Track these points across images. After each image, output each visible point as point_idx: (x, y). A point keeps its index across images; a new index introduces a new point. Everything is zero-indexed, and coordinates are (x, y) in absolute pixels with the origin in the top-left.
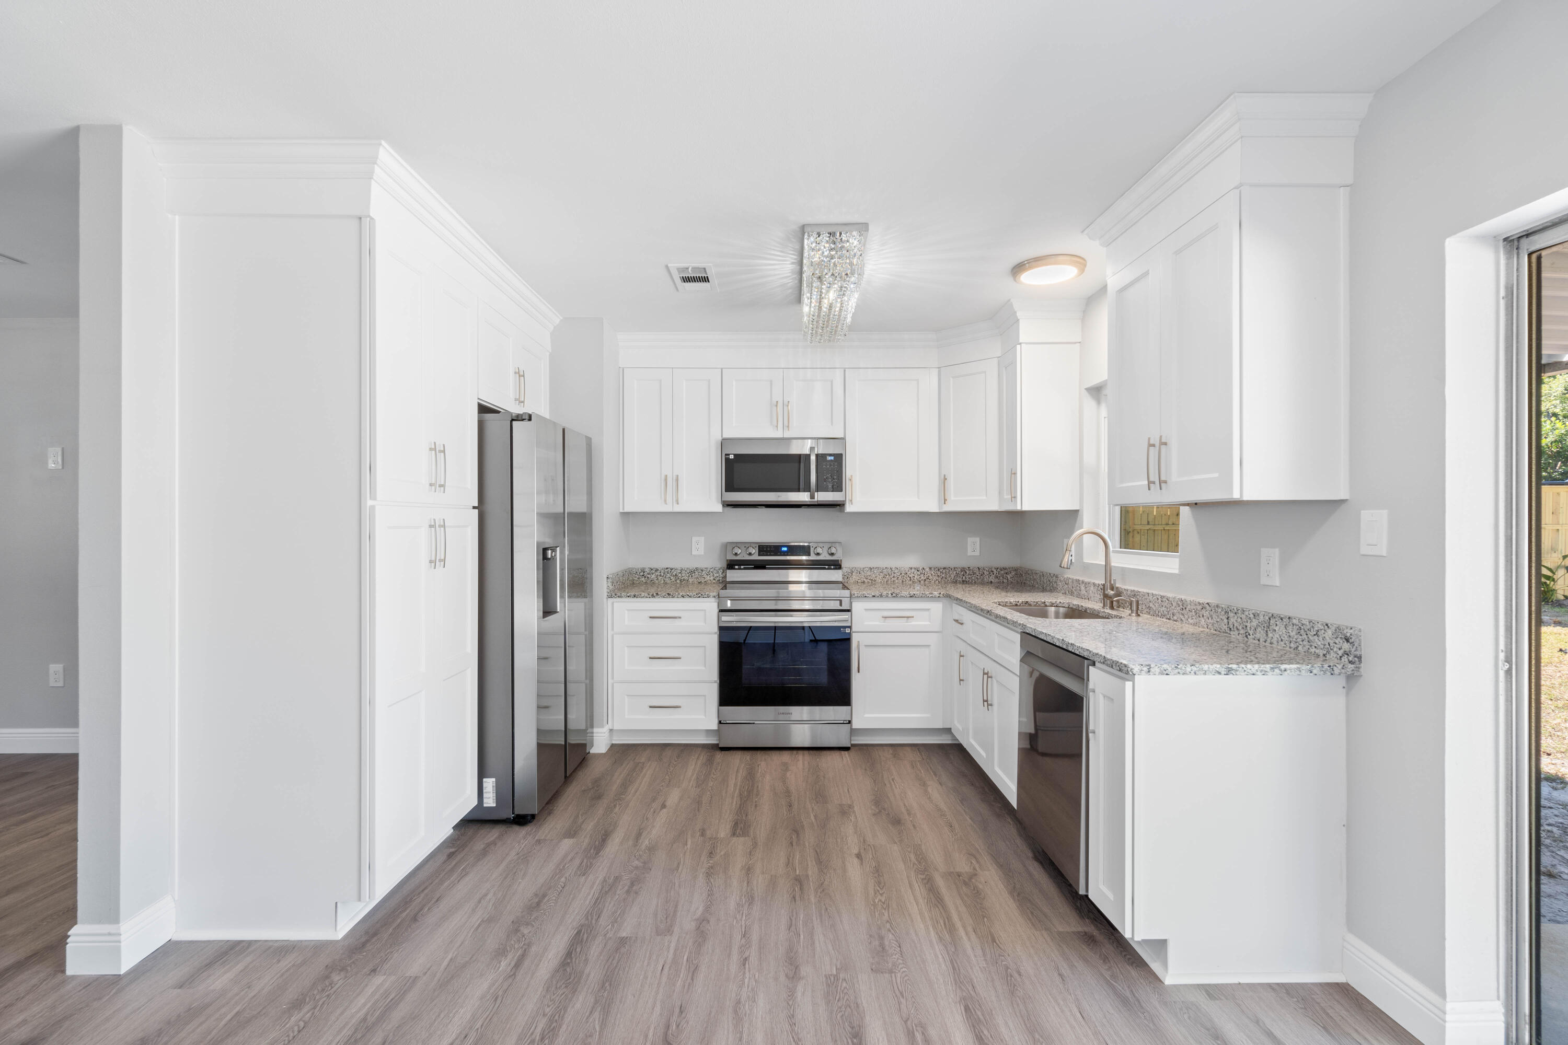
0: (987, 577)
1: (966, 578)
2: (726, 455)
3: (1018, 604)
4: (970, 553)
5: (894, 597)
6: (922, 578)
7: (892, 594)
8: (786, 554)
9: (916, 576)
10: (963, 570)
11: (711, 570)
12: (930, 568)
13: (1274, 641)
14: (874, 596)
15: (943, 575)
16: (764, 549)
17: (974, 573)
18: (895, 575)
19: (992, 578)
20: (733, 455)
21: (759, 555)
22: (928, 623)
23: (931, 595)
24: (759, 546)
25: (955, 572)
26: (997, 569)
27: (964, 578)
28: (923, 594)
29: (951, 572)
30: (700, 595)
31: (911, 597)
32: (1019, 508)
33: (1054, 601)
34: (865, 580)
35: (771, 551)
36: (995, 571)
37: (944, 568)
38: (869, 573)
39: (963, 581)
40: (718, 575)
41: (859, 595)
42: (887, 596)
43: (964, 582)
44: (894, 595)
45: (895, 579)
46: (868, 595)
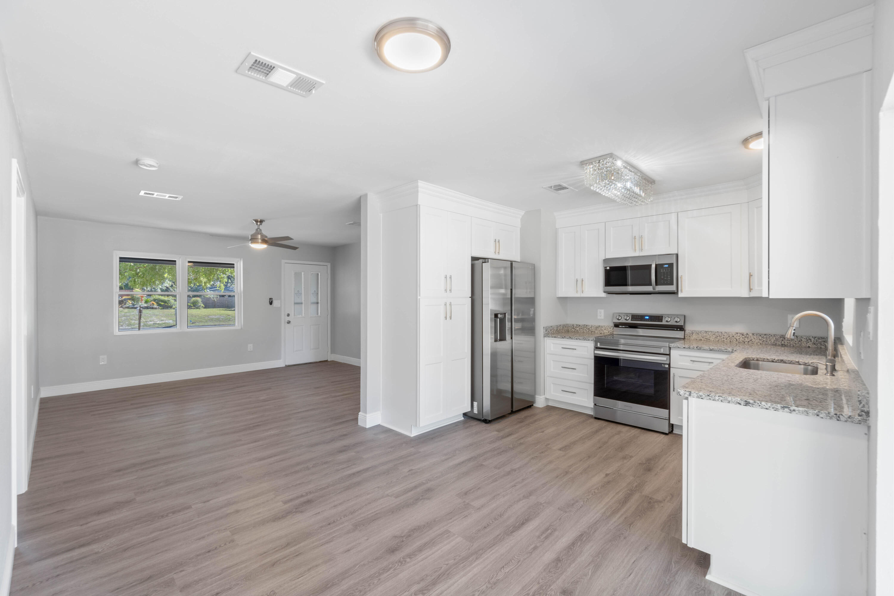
0: (805, 343)
1: (784, 343)
2: (605, 267)
3: (774, 361)
6: (746, 340)
7: (697, 348)
8: (647, 320)
9: (741, 339)
11: (607, 327)
12: (753, 334)
14: (684, 348)
15: (764, 340)
16: (635, 317)
18: (725, 337)
19: (810, 344)
20: (609, 268)
21: (631, 320)
24: (632, 315)
25: (775, 338)
26: (815, 338)
27: (783, 342)
28: (719, 349)
29: (771, 338)
30: (584, 339)
31: (711, 350)
34: (702, 338)
35: (638, 319)
36: (813, 340)
37: (766, 335)
38: (705, 335)
39: (782, 344)
40: (610, 330)
41: (674, 346)
42: (693, 348)
43: (782, 345)
44: (698, 348)
45: (724, 339)
46: (681, 347)
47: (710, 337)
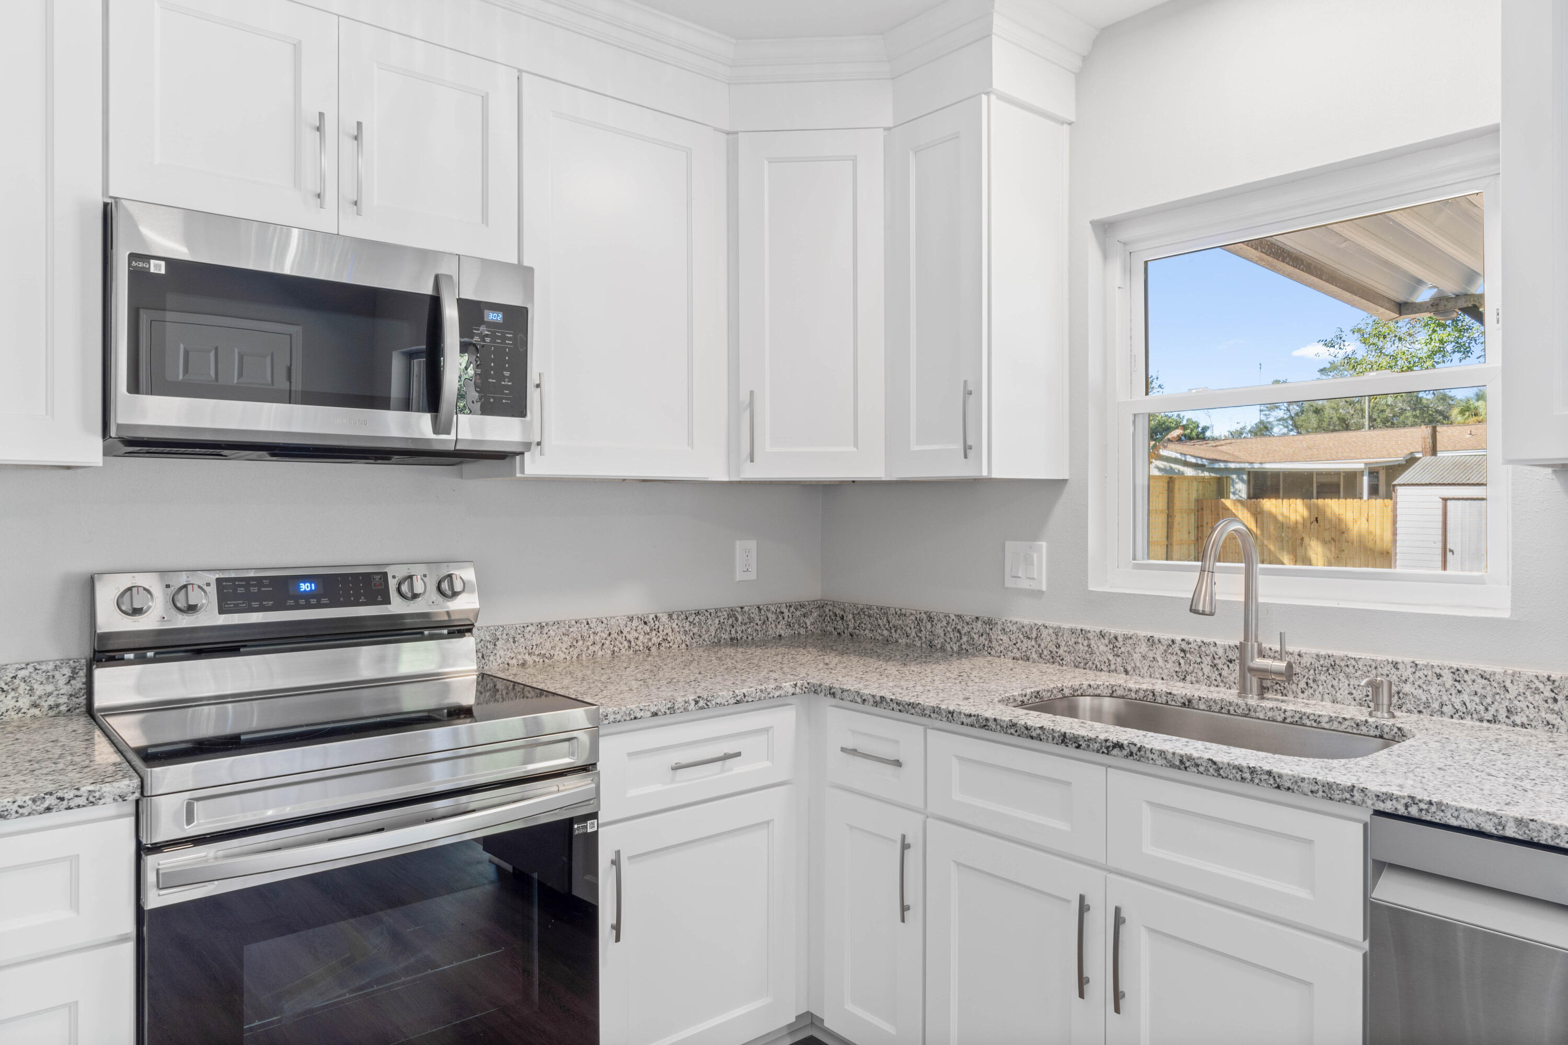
0: (773, 626)
1: (737, 632)
2: (133, 257)
4: (739, 576)
6: (655, 640)
7: (697, 702)
8: (313, 601)
9: (641, 637)
10: (732, 614)
11: (22, 674)
12: (670, 616)
14: (655, 714)
15: (695, 630)
16: (238, 590)
17: (751, 620)
18: (597, 638)
19: (782, 629)
20: (163, 263)
21: (221, 611)
22: (768, 764)
23: (777, 693)
24: (219, 581)
25: (717, 621)
26: (790, 606)
27: (733, 632)
28: (761, 691)
29: (709, 622)
31: (738, 702)
32: (985, 473)
34: (527, 657)
35: (261, 595)
36: (786, 611)
37: (697, 614)
38: (536, 640)
39: (732, 639)
40: (50, 688)
41: (618, 717)
42: (686, 709)
43: (734, 642)
44: (701, 703)
45: (597, 648)
46: (642, 713)
47: (553, 648)
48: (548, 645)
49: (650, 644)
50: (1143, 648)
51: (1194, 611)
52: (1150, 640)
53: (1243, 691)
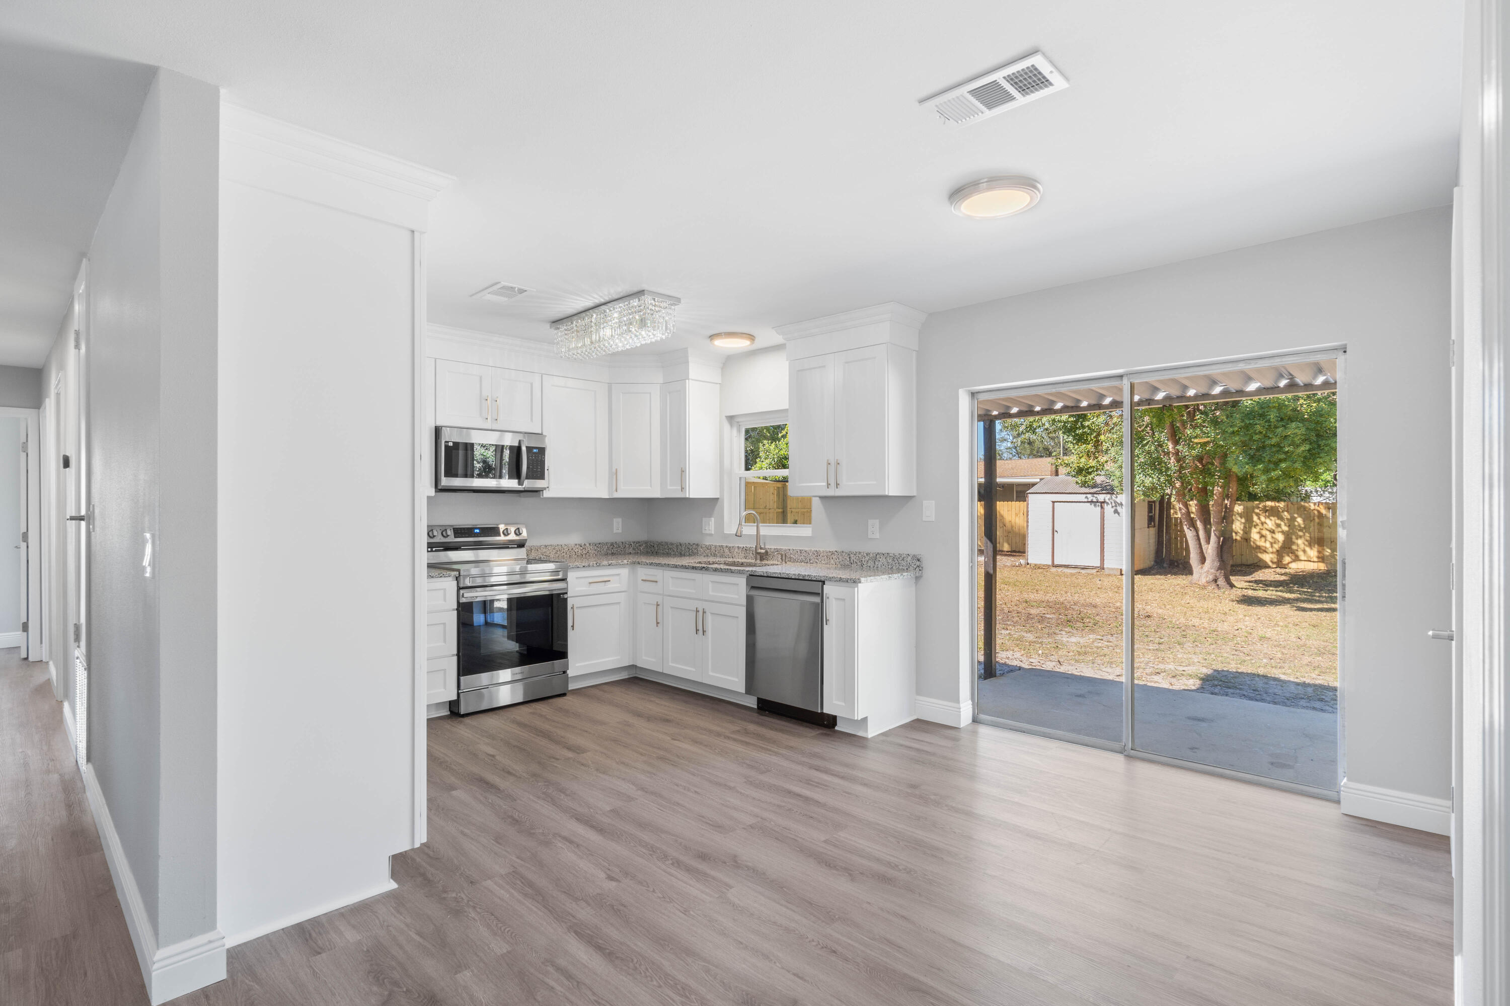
0: (628, 549)
2: (446, 442)
4: (615, 531)
5: (598, 566)
6: (584, 552)
7: (597, 564)
8: (479, 535)
10: (612, 544)
12: (590, 544)
13: (879, 566)
14: (584, 567)
15: (599, 550)
16: (460, 532)
17: (619, 547)
18: (565, 551)
19: (631, 550)
20: (452, 443)
21: (455, 537)
22: (618, 585)
23: (623, 564)
24: (453, 529)
25: (607, 547)
26: (634, 542)
27: (612, 551)
28: (617, 563)
29: (604, 547)
30: (441, 575)
31: (609, 565)
32: (687, 496)
33: (714, 560)
35: (465, 533)
36: (633, 544)
37: (599, 544)
38: (544, 550)
41: (572, 566)
43: (613, 554)
45: (564, 554)
46: (580, 566)
47: (550, 553)
48: (548, 552)
49: (583, 554)
50: (736, 550)
51: (736, 535)
52: (738, 547)
53: (756, 559)
